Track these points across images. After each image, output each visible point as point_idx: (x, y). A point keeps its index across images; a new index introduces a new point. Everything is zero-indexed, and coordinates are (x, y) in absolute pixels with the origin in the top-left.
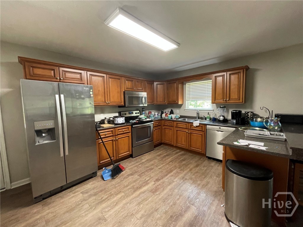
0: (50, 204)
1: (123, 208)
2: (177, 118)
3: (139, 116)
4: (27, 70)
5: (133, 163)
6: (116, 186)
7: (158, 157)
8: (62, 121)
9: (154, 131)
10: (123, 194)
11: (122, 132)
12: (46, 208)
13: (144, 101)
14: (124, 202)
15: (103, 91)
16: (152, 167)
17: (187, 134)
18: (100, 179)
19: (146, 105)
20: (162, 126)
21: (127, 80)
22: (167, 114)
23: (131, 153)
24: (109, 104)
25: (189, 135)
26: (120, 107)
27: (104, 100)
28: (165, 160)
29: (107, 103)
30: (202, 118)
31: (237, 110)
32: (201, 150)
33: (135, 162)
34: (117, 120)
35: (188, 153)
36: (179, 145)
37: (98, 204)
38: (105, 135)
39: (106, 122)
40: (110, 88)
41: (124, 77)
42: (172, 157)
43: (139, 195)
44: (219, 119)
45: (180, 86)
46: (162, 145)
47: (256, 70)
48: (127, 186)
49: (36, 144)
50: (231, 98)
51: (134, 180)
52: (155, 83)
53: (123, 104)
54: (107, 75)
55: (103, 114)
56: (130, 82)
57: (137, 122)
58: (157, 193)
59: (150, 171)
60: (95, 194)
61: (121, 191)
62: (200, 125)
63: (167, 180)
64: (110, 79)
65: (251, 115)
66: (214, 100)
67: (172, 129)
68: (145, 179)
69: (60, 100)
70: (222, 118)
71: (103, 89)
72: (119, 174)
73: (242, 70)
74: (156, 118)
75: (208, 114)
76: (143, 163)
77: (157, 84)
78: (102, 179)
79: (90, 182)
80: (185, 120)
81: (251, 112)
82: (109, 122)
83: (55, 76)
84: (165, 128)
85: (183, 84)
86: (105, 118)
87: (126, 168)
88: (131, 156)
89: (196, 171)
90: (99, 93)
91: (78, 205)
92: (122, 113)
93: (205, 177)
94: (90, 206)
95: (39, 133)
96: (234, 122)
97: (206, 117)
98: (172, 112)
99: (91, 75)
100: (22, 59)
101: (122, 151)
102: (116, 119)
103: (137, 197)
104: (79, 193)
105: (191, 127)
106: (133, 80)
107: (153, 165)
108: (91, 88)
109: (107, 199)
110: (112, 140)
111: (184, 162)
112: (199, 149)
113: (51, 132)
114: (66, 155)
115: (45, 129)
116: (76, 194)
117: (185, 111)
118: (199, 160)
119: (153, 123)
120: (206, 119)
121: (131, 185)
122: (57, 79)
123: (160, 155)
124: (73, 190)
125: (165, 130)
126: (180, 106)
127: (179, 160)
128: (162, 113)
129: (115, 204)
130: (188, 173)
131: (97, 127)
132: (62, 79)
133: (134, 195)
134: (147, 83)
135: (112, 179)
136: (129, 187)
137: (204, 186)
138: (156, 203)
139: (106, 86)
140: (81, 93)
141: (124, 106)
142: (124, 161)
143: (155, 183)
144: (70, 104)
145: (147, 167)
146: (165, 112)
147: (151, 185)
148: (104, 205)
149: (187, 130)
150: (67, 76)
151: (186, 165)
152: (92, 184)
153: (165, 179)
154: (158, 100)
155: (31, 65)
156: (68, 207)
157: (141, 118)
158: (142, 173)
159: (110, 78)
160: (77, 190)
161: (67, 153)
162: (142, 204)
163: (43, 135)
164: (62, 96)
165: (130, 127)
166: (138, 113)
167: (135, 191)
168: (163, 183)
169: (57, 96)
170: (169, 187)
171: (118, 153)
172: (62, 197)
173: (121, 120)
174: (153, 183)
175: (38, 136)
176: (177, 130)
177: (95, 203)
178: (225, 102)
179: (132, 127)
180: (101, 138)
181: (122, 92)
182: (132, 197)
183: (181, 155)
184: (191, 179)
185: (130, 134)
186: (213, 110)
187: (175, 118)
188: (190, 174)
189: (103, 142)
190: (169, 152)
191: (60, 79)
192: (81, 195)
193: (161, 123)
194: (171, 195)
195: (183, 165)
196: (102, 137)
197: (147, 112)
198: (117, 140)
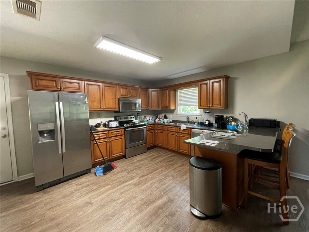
0: (49, 192)
1: (108, 196)
2: (168, 122)
3: (133, 120)
4: (33, 82)
5: (125, 163)
6: (106, 180)
7: (148, 158)
8: (61, 124)
9: (148, 134)
10: (110, 186)
11: (116, 135)
12: (46, 195)
13: (137, 107)
14: (110, 192)
15: (99, 98)
16: (141, 166)
17: (177, 137)
18: (93, 174)
19: (140, 110)
20: (156, 129)
21: (121, 88)
22: (161, 119)
23: (124, 154)
24: (104, 110)
25: (178, 137)
26: (115, 112)
27: (99, 106)
28: (155, 161)
29: (102, 109)
30: (191, 123)
31: (219, 115)
32: (188, 152)
33: (127, 162)
34: (111, 124)
35: (177, 155)
36: (170, 147)
37: (88, 193)
38: (99, 137)
39: (102, 126)
40: (106, 95)
41: (118, 85)
42: (161, 159)
43: (123, 187)
44: (204, 123)
45: (172, 93)
46: (156, 148)
47: (236, 79)
48: (115, 180)
49: (39, 142)
50: (214, 104)
51: (122, 176)
52: (150, 90)
53: (117, 109)
54: (103, 84)
55: (99, 119)
56: (125, 90)
57: (130, 126)
58: (139, 186)
59: (138, 169)
60: (87, 186)
61: (109, 184)
62: (187, 129)
63: (150, 177)
64: (106, 88)
65: (231, 119)
66: (200, 106)
67: (164, 133)
68: (132, 176)
69: (59, 107)
70: (207, 123)
71: (99, 96)
72: (110, 172)
73: (222, 79)
74: (149, 123)
75: (196, 119)
76: (134, 162)
77: (151, 91)
78: (95, 175)
79: (85, 177)
80: (177, 124)
81: (231, 117)
82: (105, 125)
83: (56, 86)
84: (158, 132)
85: (175, 91)
86: (101, 122)
87: (118, 166)
88: (124, 157)
89: (180, 169)
90: (95, 100)
91: (72, 193)
92: (117, 118)
93: (185, 175)
94: (81, 194)
95: (41, 133)
96: (215, 126)
97: (195, 121)
98: (165, 117)
99: (88, 84)
100: (30, 73)
101: (115, 152)
102: (110, 122)
103: (121, 188)
104: (74, 185)
105: (179, 131)
106: (127, 87)
107: (142, 164)
108: (86, 96)
109: (96, 190)
110: (106, 142)
111: (171, 163)
112: (187, 151)
113: (52, 133)
114: (64, 152)
115: (47, 130)
116: (71, 185)
117: (177, 116)
118: (186, 161)
119: (146, 126)
120: (194, 123)
121: (119, 180)
122: (58, 88)
123: (152, 156)
124: (69, 183)
125: (158, 134)
126: (172, 111)
127: (167, 161)
128: (157, 118)
129: (102, 193)
130: (171, 171)
131: (92, 129)
132: (62, 88)
133: (119, 187)
134: (141, 90)
135: (104, 175)
136: (116, 181)
137: (181, 182)
138: (136, 193)
139: (101, 93)
140: (77, 100)
141: (119, 112)
142: (118, 161)
143: (140, 179)
144: (67, 109)
145: (136, 166)
146: (159, 117)
147: (136, 180)
148: (92, 194)
149: (177, 133)
150: (66, 86)
151: (172, 165)
152: (85, 179)
153: (149, 176)
154: (152, 106)
155: (37, 78)
156: (63, 195)
157: (135, 122)
158: (130, 171)
159: (105, 86)
160: (72, 183)
161: (64, 151)
162: (124, 193)
163: (45, 135)
164: (61, 103)
165: (123, 130)
166: (133, 118)
167: (120, 184)
168: (146, 178)
169: (57, 103)
170: (151, 182)
171: (111, 153)
172: (59, 188)
173: (115, 124)
174: (138, 178)
175: (40, 136)
176: (168, 134)
177: (85, 192)
178: (209, 107)
179: (125, 130)
180: (95, 140)
181: (117, 99)
182: (117, 188)
183: (171, 156)
184: (172, 176)
185: (123, 137)
186: (201, 115)
187: (167, 123)
188: (172, 172)
189: (97, 143)
190: (161, 154)
191: (61, 88)
192: (76, 186)
193: (154, 127)
194: (150, 188)
195: (169, 165)
196: (96, 138)
197: (143, 117)
198: (110, 142)
